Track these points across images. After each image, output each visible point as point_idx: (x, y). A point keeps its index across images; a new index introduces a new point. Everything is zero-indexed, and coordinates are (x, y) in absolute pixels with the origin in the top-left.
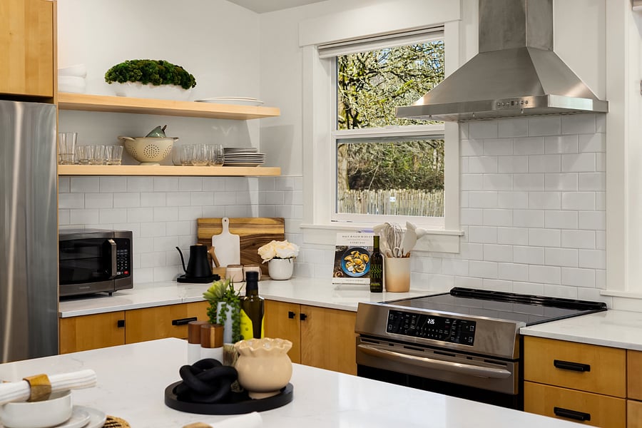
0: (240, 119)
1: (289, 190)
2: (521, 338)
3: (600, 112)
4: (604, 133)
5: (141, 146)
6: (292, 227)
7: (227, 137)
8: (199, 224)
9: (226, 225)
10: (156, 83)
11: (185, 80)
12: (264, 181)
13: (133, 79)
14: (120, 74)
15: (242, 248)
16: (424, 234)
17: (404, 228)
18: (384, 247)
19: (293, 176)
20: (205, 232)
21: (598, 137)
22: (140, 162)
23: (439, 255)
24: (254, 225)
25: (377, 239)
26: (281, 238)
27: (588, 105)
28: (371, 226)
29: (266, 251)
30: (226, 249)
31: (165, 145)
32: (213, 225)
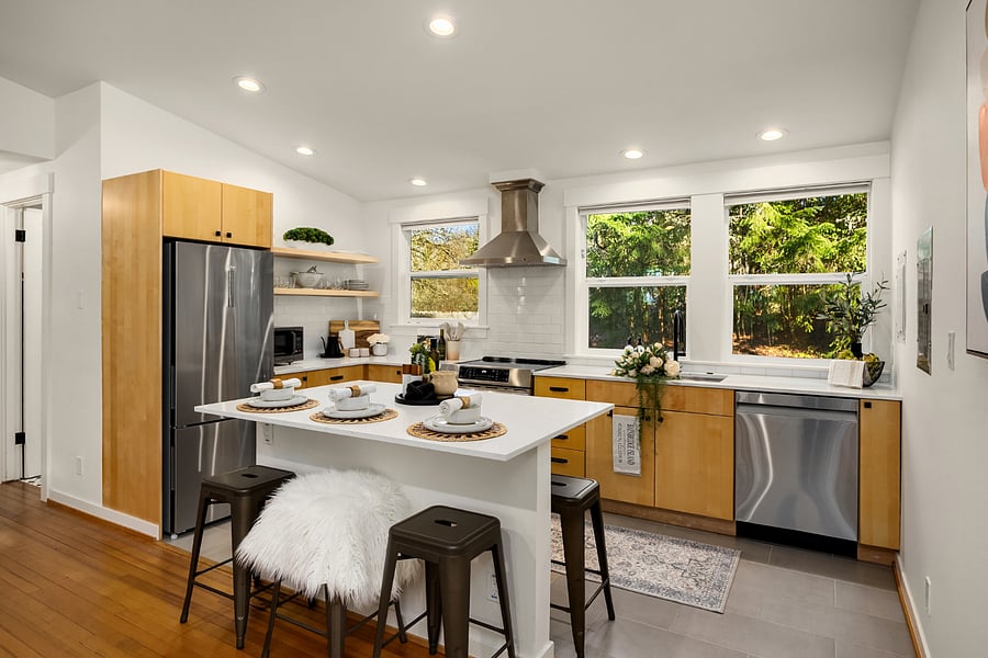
0: (352, 263)
1: (383, 305)
2: (533, 377)
3: (563, 266)
4: (565, 276)
5: (305, 277)
6: (384, 326)
7: (346, 274)
8: (331, 324)
9: (347, 325)
10: (313, 241)
11: (329, 241)
12: (366, 299)
13: (301, 239)
14: (293, 235)
15: (356, 338)
16: (468, 328)
17: (457, 325)
18: (446, 336)
19: (386, 297)
20: (334, 329)
21: (562, 277)
22: (302, 287)
23: (474, 340)
24: (362, 325)
25: (442, 331)
26: (378, 332)
27: (556, 261)
28: (437, 324)
29: (372, 340)
30: (347, 338)
31: (317, 277)
32: (339, 325)
